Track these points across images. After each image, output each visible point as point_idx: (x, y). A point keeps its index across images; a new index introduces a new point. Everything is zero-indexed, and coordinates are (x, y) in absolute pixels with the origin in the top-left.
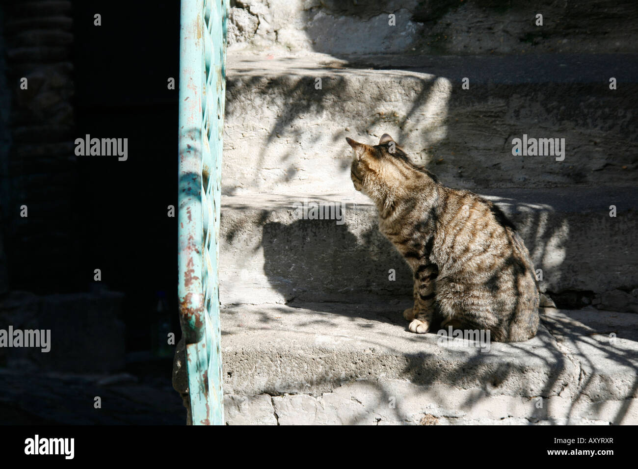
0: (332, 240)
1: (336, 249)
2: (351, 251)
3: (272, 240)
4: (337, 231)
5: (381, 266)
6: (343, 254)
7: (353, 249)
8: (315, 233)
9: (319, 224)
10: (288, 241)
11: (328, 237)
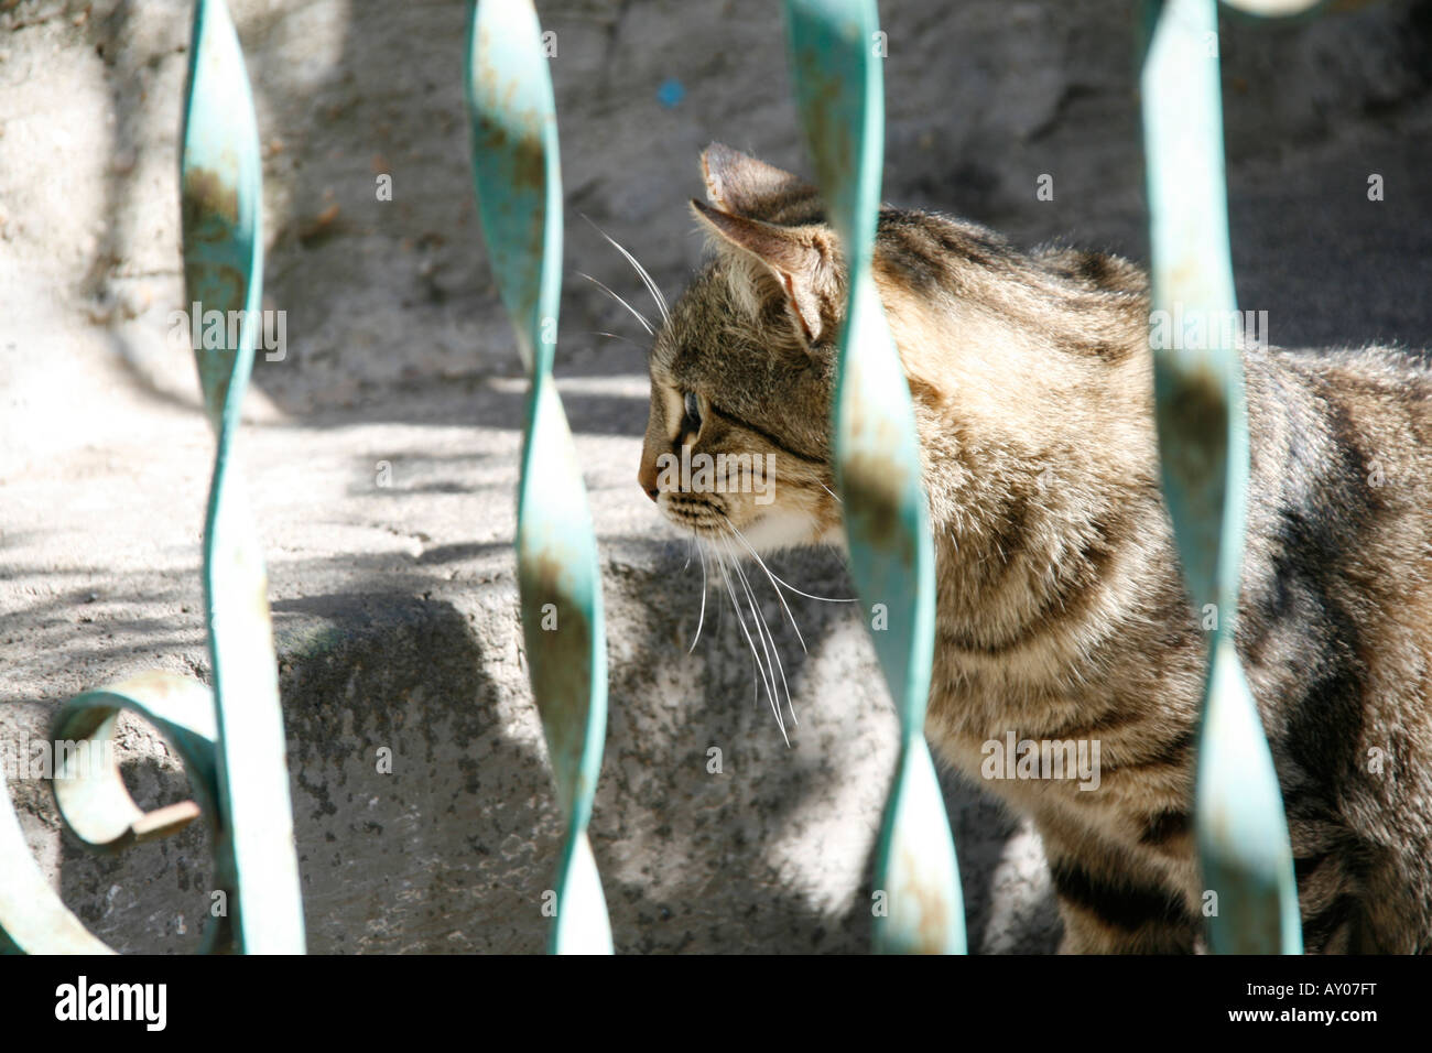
0: (411, 818)
1: (437, 866)
2: (514, 864)
3: (97, 899)
4: (437, 750)
5: (667, 917)
6: (477, 893)
7: (523, 847)
8: (321, 793)
9: (337, 729)
10: (184, 885)
11: (394, 798)
